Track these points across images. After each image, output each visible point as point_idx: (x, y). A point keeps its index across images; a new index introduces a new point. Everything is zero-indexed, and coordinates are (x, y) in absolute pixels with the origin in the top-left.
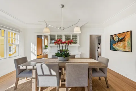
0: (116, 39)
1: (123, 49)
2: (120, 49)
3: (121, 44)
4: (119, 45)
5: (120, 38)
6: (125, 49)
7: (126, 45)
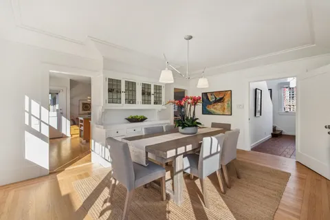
0: (212, 99)
1: (221, 112)
2: (218, 112)
3: (219, 106)
4: (216, 106)
5: (218, 98)
6: (224, 111)
7: (226, 107)
